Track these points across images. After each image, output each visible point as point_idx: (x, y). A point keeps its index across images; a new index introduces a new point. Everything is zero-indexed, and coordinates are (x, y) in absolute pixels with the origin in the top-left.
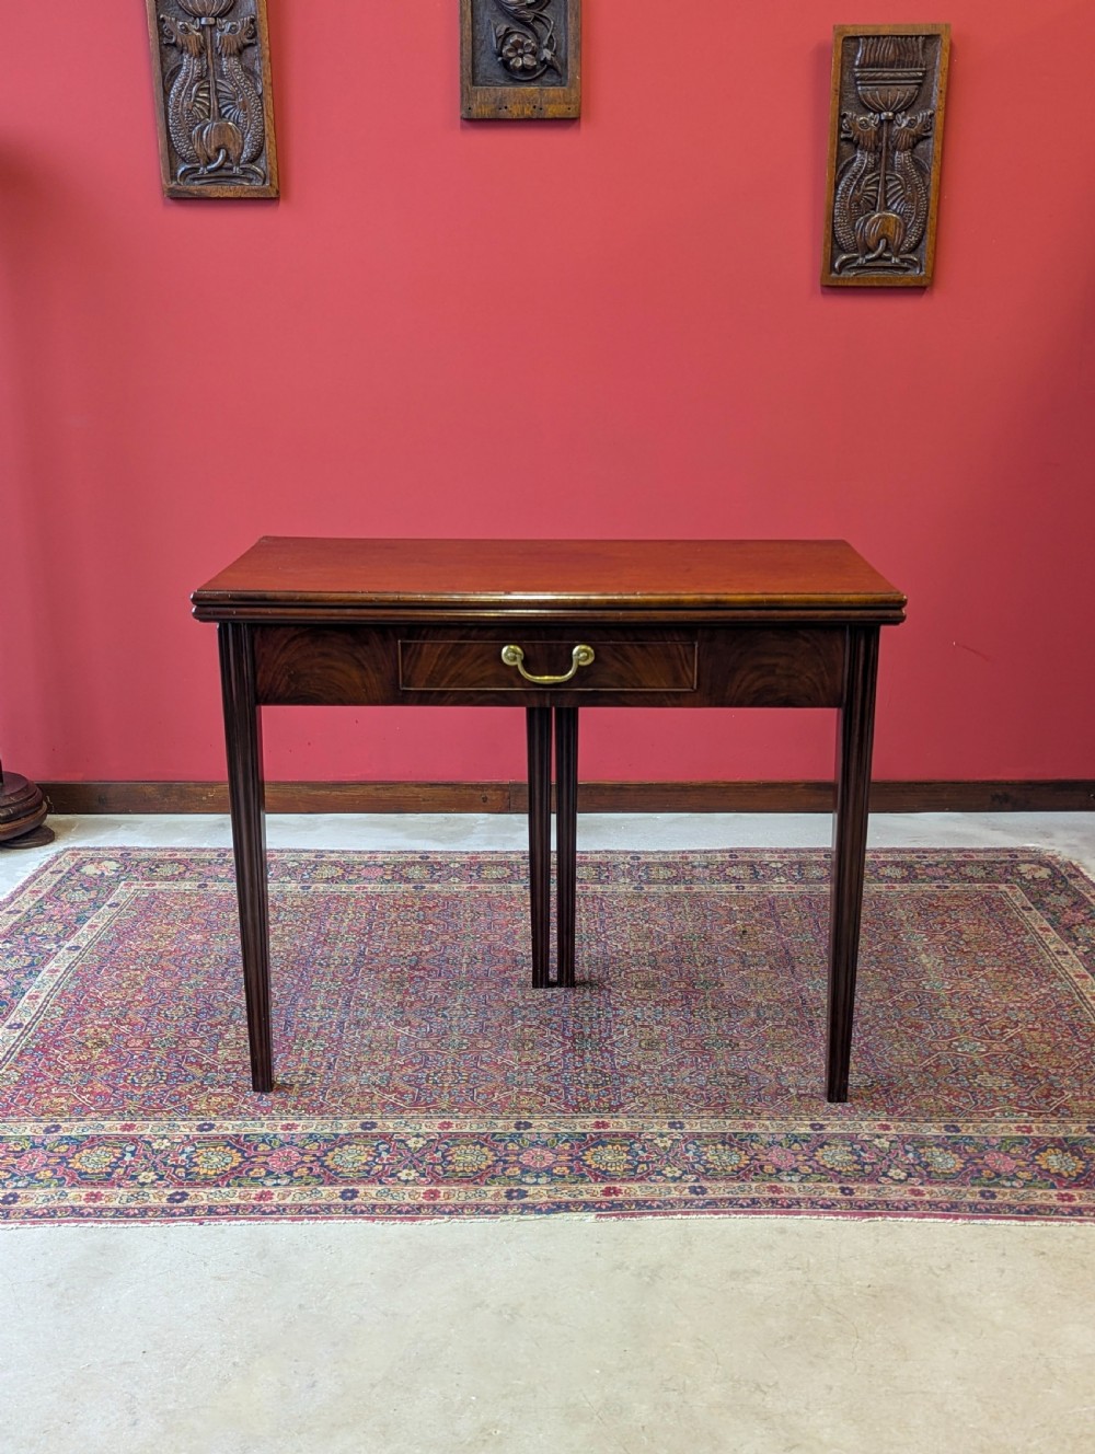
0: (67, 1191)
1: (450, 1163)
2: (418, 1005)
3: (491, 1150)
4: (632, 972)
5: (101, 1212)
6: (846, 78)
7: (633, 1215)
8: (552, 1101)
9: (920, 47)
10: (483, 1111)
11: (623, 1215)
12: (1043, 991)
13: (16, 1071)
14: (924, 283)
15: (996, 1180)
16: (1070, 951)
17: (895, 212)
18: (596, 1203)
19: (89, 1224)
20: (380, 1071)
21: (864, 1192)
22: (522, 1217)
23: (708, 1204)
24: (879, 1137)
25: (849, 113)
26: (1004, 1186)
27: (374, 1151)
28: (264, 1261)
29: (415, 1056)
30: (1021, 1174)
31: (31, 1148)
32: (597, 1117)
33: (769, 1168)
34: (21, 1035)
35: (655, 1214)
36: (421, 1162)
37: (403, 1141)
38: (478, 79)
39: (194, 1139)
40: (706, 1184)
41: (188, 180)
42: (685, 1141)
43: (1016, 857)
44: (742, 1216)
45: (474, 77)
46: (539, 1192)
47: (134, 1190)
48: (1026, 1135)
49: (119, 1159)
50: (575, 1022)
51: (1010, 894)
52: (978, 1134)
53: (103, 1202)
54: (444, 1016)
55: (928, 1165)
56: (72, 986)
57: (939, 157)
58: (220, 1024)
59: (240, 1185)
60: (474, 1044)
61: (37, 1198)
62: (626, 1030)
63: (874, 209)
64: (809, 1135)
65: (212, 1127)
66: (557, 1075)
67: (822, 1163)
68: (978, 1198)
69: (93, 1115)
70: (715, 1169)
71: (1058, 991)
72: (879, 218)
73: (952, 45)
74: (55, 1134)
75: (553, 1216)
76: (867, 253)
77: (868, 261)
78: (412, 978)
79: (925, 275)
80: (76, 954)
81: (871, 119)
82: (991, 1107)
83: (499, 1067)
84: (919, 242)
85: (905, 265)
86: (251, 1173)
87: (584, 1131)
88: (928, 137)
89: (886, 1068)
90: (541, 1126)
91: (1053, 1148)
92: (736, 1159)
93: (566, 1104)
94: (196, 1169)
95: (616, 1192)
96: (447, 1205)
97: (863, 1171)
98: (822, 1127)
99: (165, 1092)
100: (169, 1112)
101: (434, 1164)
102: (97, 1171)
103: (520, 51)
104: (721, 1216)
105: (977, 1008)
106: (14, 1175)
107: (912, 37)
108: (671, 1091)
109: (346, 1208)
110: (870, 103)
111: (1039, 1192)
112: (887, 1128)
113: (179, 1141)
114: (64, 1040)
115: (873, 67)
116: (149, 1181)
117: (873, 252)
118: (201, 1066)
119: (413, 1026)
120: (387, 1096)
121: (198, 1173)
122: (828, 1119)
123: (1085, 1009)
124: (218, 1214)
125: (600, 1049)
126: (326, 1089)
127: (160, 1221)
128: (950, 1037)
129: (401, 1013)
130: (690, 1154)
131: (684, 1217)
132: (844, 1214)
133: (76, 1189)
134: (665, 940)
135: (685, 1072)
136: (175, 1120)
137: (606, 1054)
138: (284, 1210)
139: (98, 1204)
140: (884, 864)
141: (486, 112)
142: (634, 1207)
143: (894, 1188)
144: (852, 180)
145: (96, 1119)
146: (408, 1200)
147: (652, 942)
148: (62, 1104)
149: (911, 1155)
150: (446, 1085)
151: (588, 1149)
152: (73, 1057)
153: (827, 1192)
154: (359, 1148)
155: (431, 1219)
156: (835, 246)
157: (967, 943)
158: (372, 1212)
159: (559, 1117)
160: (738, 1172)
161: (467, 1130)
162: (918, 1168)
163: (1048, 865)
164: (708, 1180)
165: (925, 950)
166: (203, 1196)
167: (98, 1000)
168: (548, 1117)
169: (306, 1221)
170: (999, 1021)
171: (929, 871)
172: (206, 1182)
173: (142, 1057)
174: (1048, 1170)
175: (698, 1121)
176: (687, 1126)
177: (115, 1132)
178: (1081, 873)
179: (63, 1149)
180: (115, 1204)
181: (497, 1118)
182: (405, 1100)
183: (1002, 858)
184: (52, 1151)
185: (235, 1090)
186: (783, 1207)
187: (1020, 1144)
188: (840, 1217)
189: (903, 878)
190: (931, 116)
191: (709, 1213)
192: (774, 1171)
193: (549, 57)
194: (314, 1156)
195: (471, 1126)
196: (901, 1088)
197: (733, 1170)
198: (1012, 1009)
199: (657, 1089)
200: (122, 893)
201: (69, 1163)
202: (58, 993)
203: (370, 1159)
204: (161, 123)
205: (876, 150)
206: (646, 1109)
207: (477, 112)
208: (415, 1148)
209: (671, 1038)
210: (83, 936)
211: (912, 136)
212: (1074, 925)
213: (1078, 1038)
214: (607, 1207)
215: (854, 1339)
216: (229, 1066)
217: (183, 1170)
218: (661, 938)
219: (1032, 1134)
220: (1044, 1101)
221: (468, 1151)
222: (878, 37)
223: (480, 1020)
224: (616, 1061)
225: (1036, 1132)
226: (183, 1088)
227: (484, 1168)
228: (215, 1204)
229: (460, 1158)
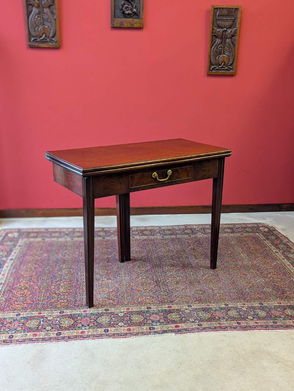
0: (27, 333)
1: (132, 320)
2: (112, 274)
3: (142, 316)
4: (167, 261)
5: (38, 339)
6: (214, 19)
7: (184, 333)
8: (155, 300)
9: (234, 11)
10: (137, 304)
11: (182, 333)
12: (275, 263)
13: (4, 297)
14: (234, 74)
15: (276, 318)
16: (278, 252)
17: (226, 55)
18: (174, 330)
19: (35, 343)
20: (106, 293)
21: (243, 323)
22: (155, 335)
23: (203, 329)
24: (243, 307)
25: (215, 28)
26: (278, 320)
27: (110, 317)
28: (87, 352)
29: (114, 289)
30: (281, 316)
31: (13, 321)
32: (168, 305)
33: (216, 317)
34: (3, 286)
35: (190, 333)
36: (124, 320)
37: (117, 314)
38: (116, 16)
39: (59, 316)
40: (202, 323)
41: (34, 42)
42: (193, 310)
43: (258, 225)
44: (213, 332)
45: (114, 16)
46: (158, 327)
47: (46, 332)
48: (280, 305)
49: (39, 323)
50: (156, 277)
51: (259, 236)
52: (268, 305)
53: (38, 336)
54: (120, 276)
55: (258, 315)
56: (14, 271)
57: (238, 40)
58: (58, 281)
59: (75, 329)
60: (130, 284)
61: (19, 336)
62: (170, 279)
63: (221, 54)
64: (225, 307)
65: (63, 312)
66: (154, 293)
67: (230, 315)
68: (272, 324)
69: (29, 310)
70: (203, 319)
71: (278, 264)
72: (222, 57)
73: (241, 11)
74: (19, 316)
75: (163, 334)
76: (219, 66)
77: (219, 68)
78: (108, 265)
79: (234, 72)
80: (12, 261)
81: (221, 30)
82: (269, 297)
83: (138, 291)
84: (232, 63)
85: (229, 69)
86: (78, 326)
87: (165, 309)
88: (235, 35)
89: (240, 287)
90: (154, 308)
91: (288, 308)
92: (207, 315)
93: (159, 301)
94: (62, 325)
95: (179, 327)
96: (134, 333)
97: (241, 317)
98: (228, 305)
99: (48, 302)
100: (50, 308)
101: (127, 321)
102: (34, 327)
103: (127, 9)
104: (208, 332)
105: (259, 269)
106: (10, 329)
107: (231, 9)
108: (186, 296)
109: (106, 335)
110: (221, 26)
111: (288, 321)
112: (244, 304)
113: (55, 317)
114: (15, 288)
115: (221, 16)
116: (49, 329)
117: (221, 66)
118: (56, 294)
119: (112, 280)
120: (110, 301)
121: (63, 326)
122: (229, 303)
123: (286, 268)
124: (71, 338)
125: (164, 285)
127: (56, 342)
128: (254, 277)
129: (108, 276)
130: (195, 314)
131: (198, 333)
132: (239, 330)
133: (29, 333)
134: (174, 252)
135: (188, 290)
136: (52, 310)
137: (166, 286)
138: (89, 336)
139: (36, 337)
140: (225, 228)
141: (118, 25)
142: (184, 331)
143: (250, 322)
144: (215, 46)
145: (30, 311)
146: (123, 332)
147: (170, 253)
148: (19, 307)
149: (252, 312)
150: (125, 297)
151: (168, 314)
152: (19, 292)
153: (233, 324)
154: (106, 317)
155: (130, 337)
156: (211, 64)
157: (252, 250)
158: (114, 336)
159: (158, 305)
160: (209, 319)
161: (134, 310)
162: (255, 315)
163: (267, 227)
164: (201, 322)
165: (242, 253)
166: (66, 333)
167: (22, 275)
168: (155, 305)
169: (96, 339)
170: (266, 272)
171: (237, 230)
172: (66, 329)
173: (39, 292)
174: (288, 315)
175: (195, 305)
176: (193, 306)
177: (36, 315)
178: (276, 230)
179: (23, 321)
180: (41, 337)
181: (141, 306)
182: (115, 302)
183: (255, 226)
184: (20, 322)
185: (67, 301)
186: (223, 329)
187: (279, 307)
188: (239, 331)
189: (231, 232)
190: (236, 30)
191: (204, 331)
192: (218, 318)
193: (135, 11)
194: (94, 320)
195: (135, 309)
196: (245, 293)
197: (207, 319)
198: (268, 269)
199: (182, 296)
200: (21, 242)
201: (25, 325)
202: (10, 273)
203: (110, 320)
204: (27, 26)
205: (222, 38)
206: (180, 302)
207: (115, 25)
208: (121, 316)
209: (182, 281)
210: (13, 255)
211: (231, 35)
212: (278, 244)
213: (286, 276)
214: (177, 331)
215: (251, 366)
216: (64, 294)
217: (58, 325)
218: (172, 252)
219: (282, 305)
220: (282, 295)
221: (136, 316)
222: (223, 8)
223: (130, 277)
224: (169, 288)
225: (282, 304)
226: (53, 301)
227: (141, 321)
228: (70, 335)
229: (134, 319)
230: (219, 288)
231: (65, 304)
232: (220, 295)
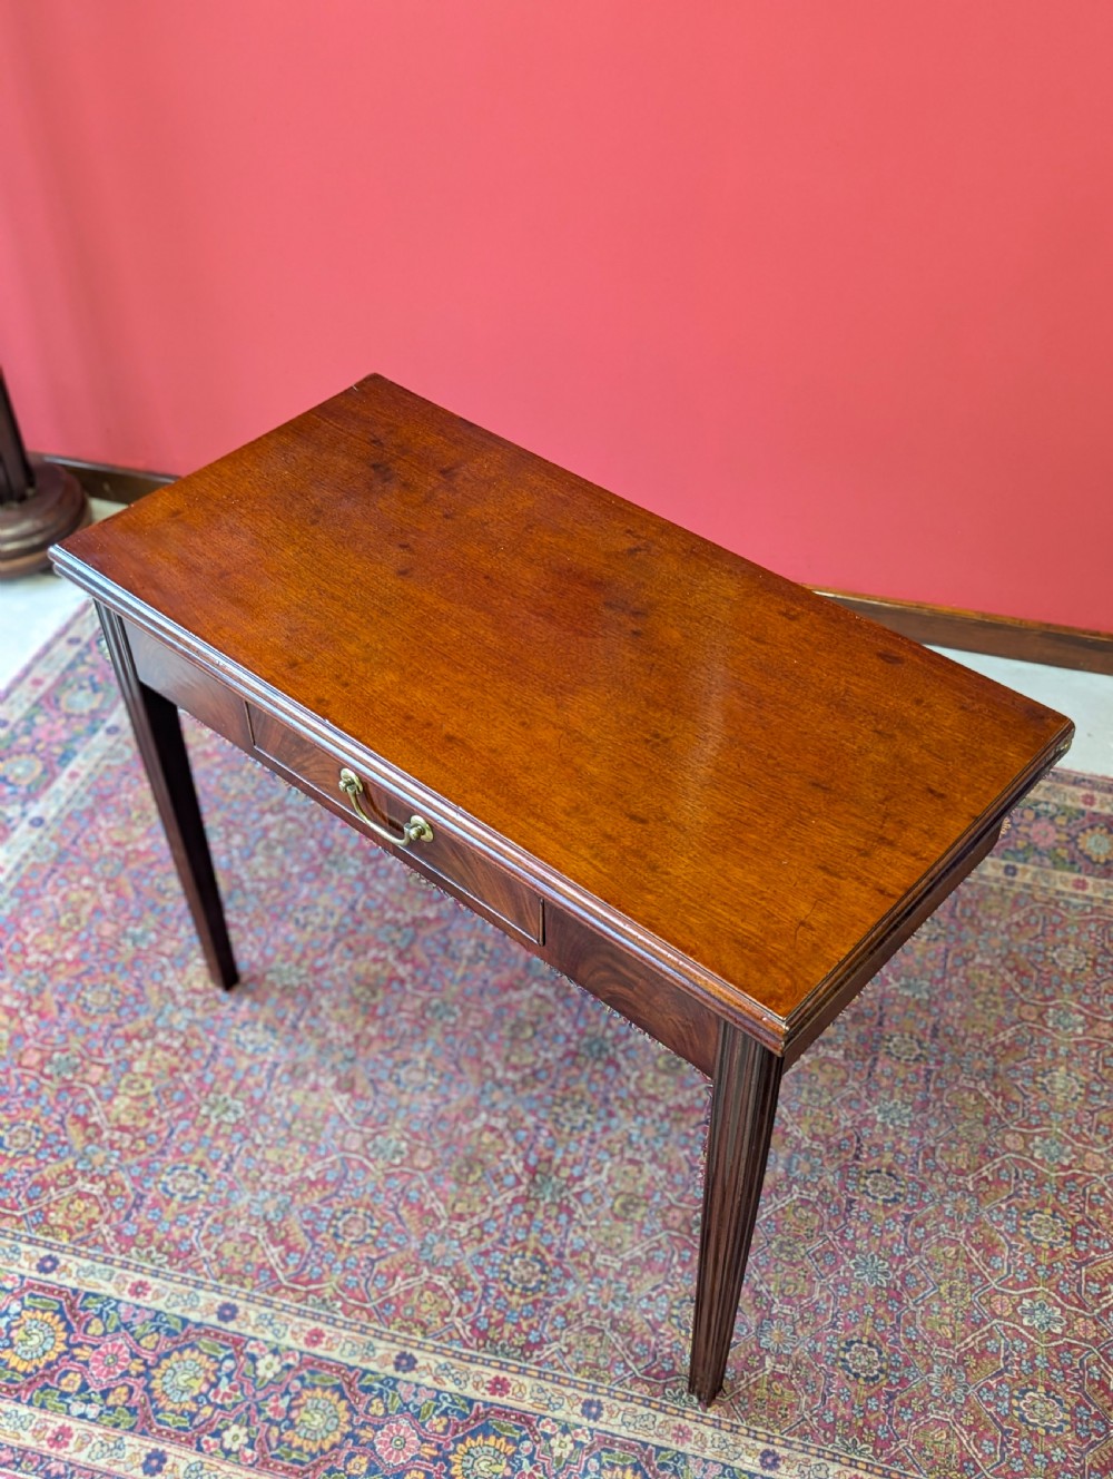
1: (292, 1426)
3: (349, 1408)
8: (460, 1314)
10: (370, 1316)
20: (282, 1188)
27: (214, 1372)
29: (332, 1165)
32: (501, 1365)
36: (260, 1412)
37: (253, 1359)
39: (28, 1286)
42: (591, 1448)
50: (550, 1134)
54: (398, 1081)
58: (137, 1036)
59: (43, 1406)
60: (411, 1155)
62: (608, 1165)
64: (752, 1475)
65: (55, 1265)
66: (486, 1253)
78: (391, 980)
80: (34, 836)
83: (424, 1216)
86: (64, 1381)
87: (474, 1394)
89: (909, 1341)
90: (427, 1369)
93: (473, 1326)
94: (7, 1355)
99: (30, 1173)
100: (19, 1220)
101: (272, 1423)
105: (1085, 1223)
108: (615, 1325)
118: (86, 1125)
119: (354, 1095)
120: (270, 1251)
121: (7, 1365)
122: (790, 1445)
126: (208, 1214)
128: (1027, 1284)
129: (351, 1059)
135: (649, 1281)
136: (20, 1238)
137: (563, 1218)
151: (462, 1440)
154: (200, 1359)
159: (454, 1355)
161: (336, 1354)
165: (1069, 1056)
168: (441, 1351)
170: (1108, 1262)
172: (9, 1388)
175: (623, 1406)
176: (605, 1415)
181: (381, 1337)
182: (286, 1265)
189: (1108, 862)
194: (145, 1363)
195: (341, 1348)
196: (913, 1396)
199: (599, 1316)
203: (205, 1388)
206: (569, 1359)
208: (263, 1379)
210: (57, 794)
221: (321, 1404)
223: (437, 1101)
224: (571, 1235)
226: (51, 1170)
227: (326, 1447)
228: (2, 1438)
229: (307, 1417)
230: (802, 1317)
231: (86, 1209)
232: (779, 1368)
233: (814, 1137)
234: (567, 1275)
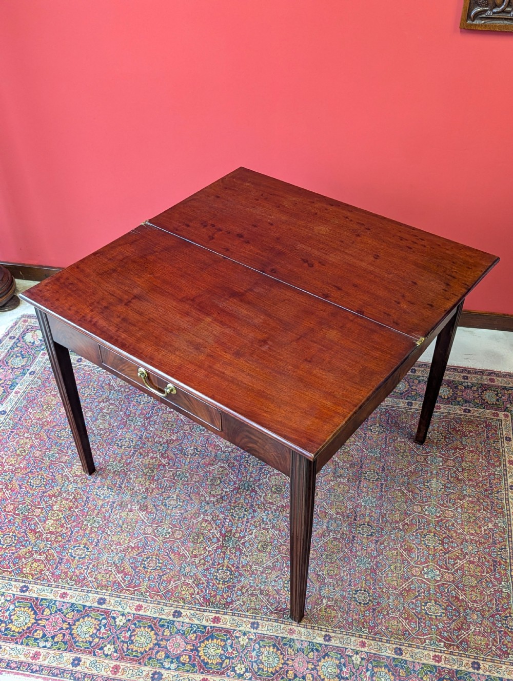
1: (132, 642)
2: (155, 492)
3: (155, 634)
8: (198, 593)
10: (161, 598)
12: (490, 525)
20: (121, 551)
24: (357, 653)
27: (98, 625)
29: (141, 540)
32: (217, 612)
33: (291, 673)
36: (118, 639)
37: (114, 618)
39: (17, 598)
42: (255, 640)
48: (437, 664)
50: (230, 521)
51: (504, 422)
52: (410, 659)
54: (165, 505)
58: (54, 496)
59: (27, 645)
60: (173, 533)
62: (255, 531)
64: (321, 645)
65: (27, 589)
66: (207, 569)
67: (319, 674)
70: (262, 670)
76: (494, 8)
77: (494, 13)
78: (159, 465)
83: (180, 557)
86: (35, 634)
87: (206, 624)
89: (380, 588)
90: (186, 616)
92: (276, 662)
93: (204, 598)
94: (10, 626)
98: (330, 639)
99: (13, 553)
100: (10, 572)
101: (124, 642)
105: (448, 537)
108: (262, 592)
109: (72, 674)
112: (363, 644)
113: (9, 598)
117: (499, 7)
118: (36, 533)
119: (147, 512)
120: (118, 576)
121: (11, 630)
122: (335, 632)
124: (11, 668)
125: (236, 548)
126: (90, 564)
128: (425, 563)
129: (145, 498)
130: (254, 654)
135: (274, 575)
136: (12, 580)
137: (238, 553)
138: (42, 670)
146: (103, 672)
149: (368, 674)
150: (149, 570)
151: (203, 642)
154: (92, 620)
156: (472, 3)
159: (197, 610)
160: (273, 675)
161: (148, 613)
165: (437, 474)
166: (8, 651)
168: (192, 608)
170: (457, 551)
171: (465, 393)
172: (13, 638)
173: (10, 520)
175: (267, 623)
176: (260, 627)
181: (166, 605)
182: (125, 581)
185: (47, 557)
187: (430, 672)
189: (448, 398)
192: (293, 676)
194: (69, 624)
195: (150, 611)
196: (383, 609)
197: (272, 672)
198: (467, 541)
199: (255, 590)
200: (39, 362)
203: (95, 631)
206: (244, 607)
208: (119, 626)
209: (275, 542)
210: (11, 401)
216: (49, 536)
217: (4, 625)
219: (440, 664)
220: (456, 633)
221: (144, 633)
223: (182, 512)
224: (241, 559)
225: (443, 662)
226: (22, 551)
227: (147, 649)
228: (11, 659)
229: (138, 639)
230: (337, 583)
231: (38, 566)
232: (329, 603)
233: (337, 513)
234: (241, 575)
